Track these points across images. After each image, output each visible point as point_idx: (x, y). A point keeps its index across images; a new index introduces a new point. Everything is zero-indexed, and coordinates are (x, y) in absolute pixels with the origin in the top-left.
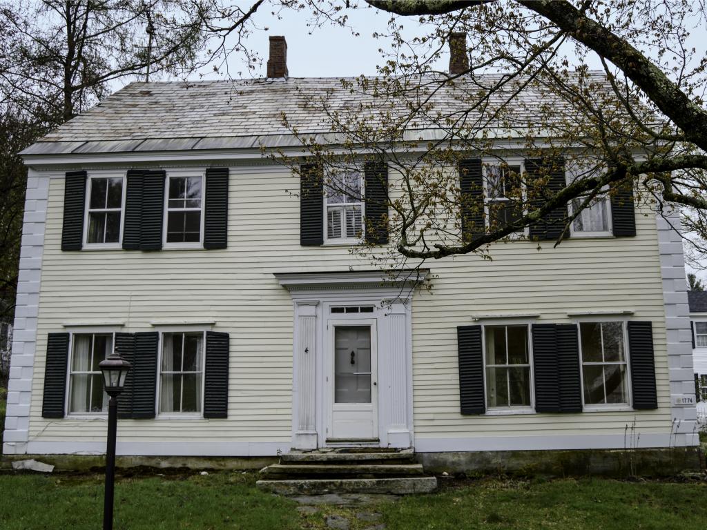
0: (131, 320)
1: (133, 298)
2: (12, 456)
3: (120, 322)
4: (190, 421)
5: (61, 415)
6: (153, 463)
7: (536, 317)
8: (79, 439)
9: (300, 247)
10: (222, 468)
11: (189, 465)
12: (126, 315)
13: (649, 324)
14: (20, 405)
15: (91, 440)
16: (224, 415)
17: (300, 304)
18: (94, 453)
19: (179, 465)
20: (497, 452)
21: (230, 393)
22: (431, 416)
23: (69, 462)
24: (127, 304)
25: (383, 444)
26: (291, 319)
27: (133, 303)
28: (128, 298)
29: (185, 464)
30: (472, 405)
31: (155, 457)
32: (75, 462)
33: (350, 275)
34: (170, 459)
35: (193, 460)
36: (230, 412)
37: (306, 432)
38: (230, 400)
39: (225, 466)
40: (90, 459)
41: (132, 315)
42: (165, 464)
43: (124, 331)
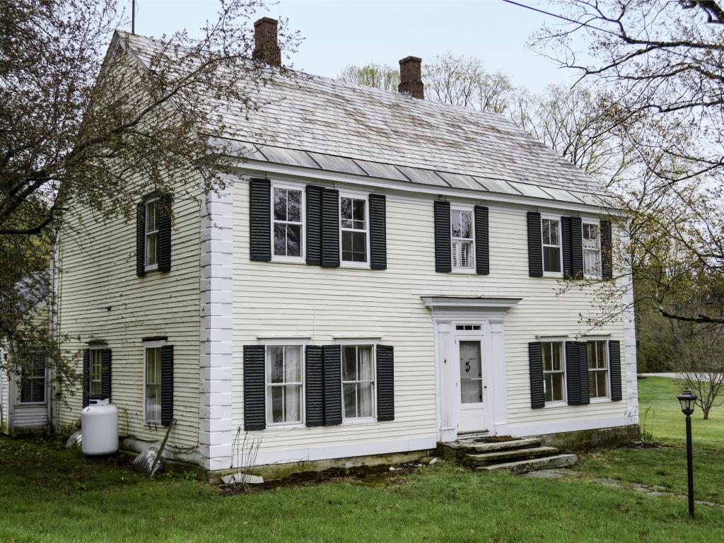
0: (316, 333)
1: (317, 312)
2: (219, 472)
3: (306, 335)
4: (367, 425)
5: (262, 427)
6: (339, 465)
7: (566, 336)
8: (279, 449)
9: (435, 273)
10: (390, 463)
11: (367, 464)
12: (312, 328)
13: (618, 342)
14: (223, 419)
15: (287, 448)
16: (392, 418)
17: (438, 323)
18: (292, 461)
19: (359, 465)
20: (549, 434)
21: (396, 399)
22: (515, 411)
23: (273, 472)
24: (311, 317)
25: (491, 434)
26: (432, 335)
27: (317, 317)
28: (312, 312)
29: (363, 463)
30: (538, 401)
31: (341, 459)
32: (277, 471)
33: (479, 300)
34: (352, 460)
35: (369, 459)
36: (396, 415)
37: (448, 428)
38: (396, 404)
39: (391, 461)
40: (290, 466)
41: (316, 328)
42: (349, 465)
43: (311, 343)
